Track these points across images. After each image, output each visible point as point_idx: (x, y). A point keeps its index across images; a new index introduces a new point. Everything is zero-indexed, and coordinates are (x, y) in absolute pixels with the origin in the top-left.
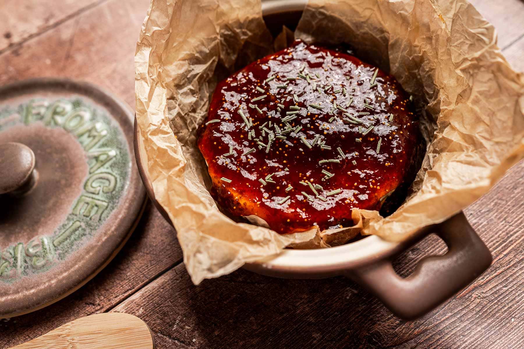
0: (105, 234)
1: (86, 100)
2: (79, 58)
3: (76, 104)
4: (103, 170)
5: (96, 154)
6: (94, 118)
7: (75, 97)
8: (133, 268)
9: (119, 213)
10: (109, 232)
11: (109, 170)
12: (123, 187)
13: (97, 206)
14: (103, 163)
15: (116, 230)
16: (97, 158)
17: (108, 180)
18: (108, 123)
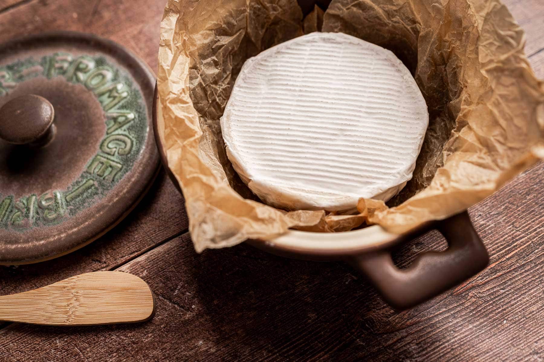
0: (117, 195)
1: (110, 60)
2: (107, 15)
3: (100, 63)
4: (119, 131)
5: (115, 115)
6: (115, 79)
7: (98, 55)
8: (141, 232)
9: (132, 176)
10: (121, 194)
11: (126, 133)
12: (138, 151)
13: (111, 166)
14: (121, 125)
15: (128, 192)
16: (115, 119)
17: (124, 142)
18: (130, 85)
